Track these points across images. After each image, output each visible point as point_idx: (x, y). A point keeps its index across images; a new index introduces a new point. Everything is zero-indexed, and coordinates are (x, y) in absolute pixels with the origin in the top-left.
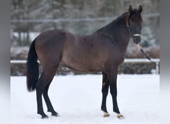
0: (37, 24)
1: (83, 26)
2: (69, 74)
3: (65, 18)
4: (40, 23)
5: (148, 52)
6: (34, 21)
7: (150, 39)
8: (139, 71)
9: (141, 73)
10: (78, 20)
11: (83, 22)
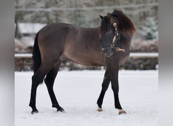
0: (27, 13)
1: (79, 16)
2: (64, 70)
3: (59, 7)
4: (31, 12)
5: (152, 45)
6: (24, 9)
7: (154, 31)
8: (142, 66)
9: (145, 69)
10: (73, 9)
11: (79, 11)
